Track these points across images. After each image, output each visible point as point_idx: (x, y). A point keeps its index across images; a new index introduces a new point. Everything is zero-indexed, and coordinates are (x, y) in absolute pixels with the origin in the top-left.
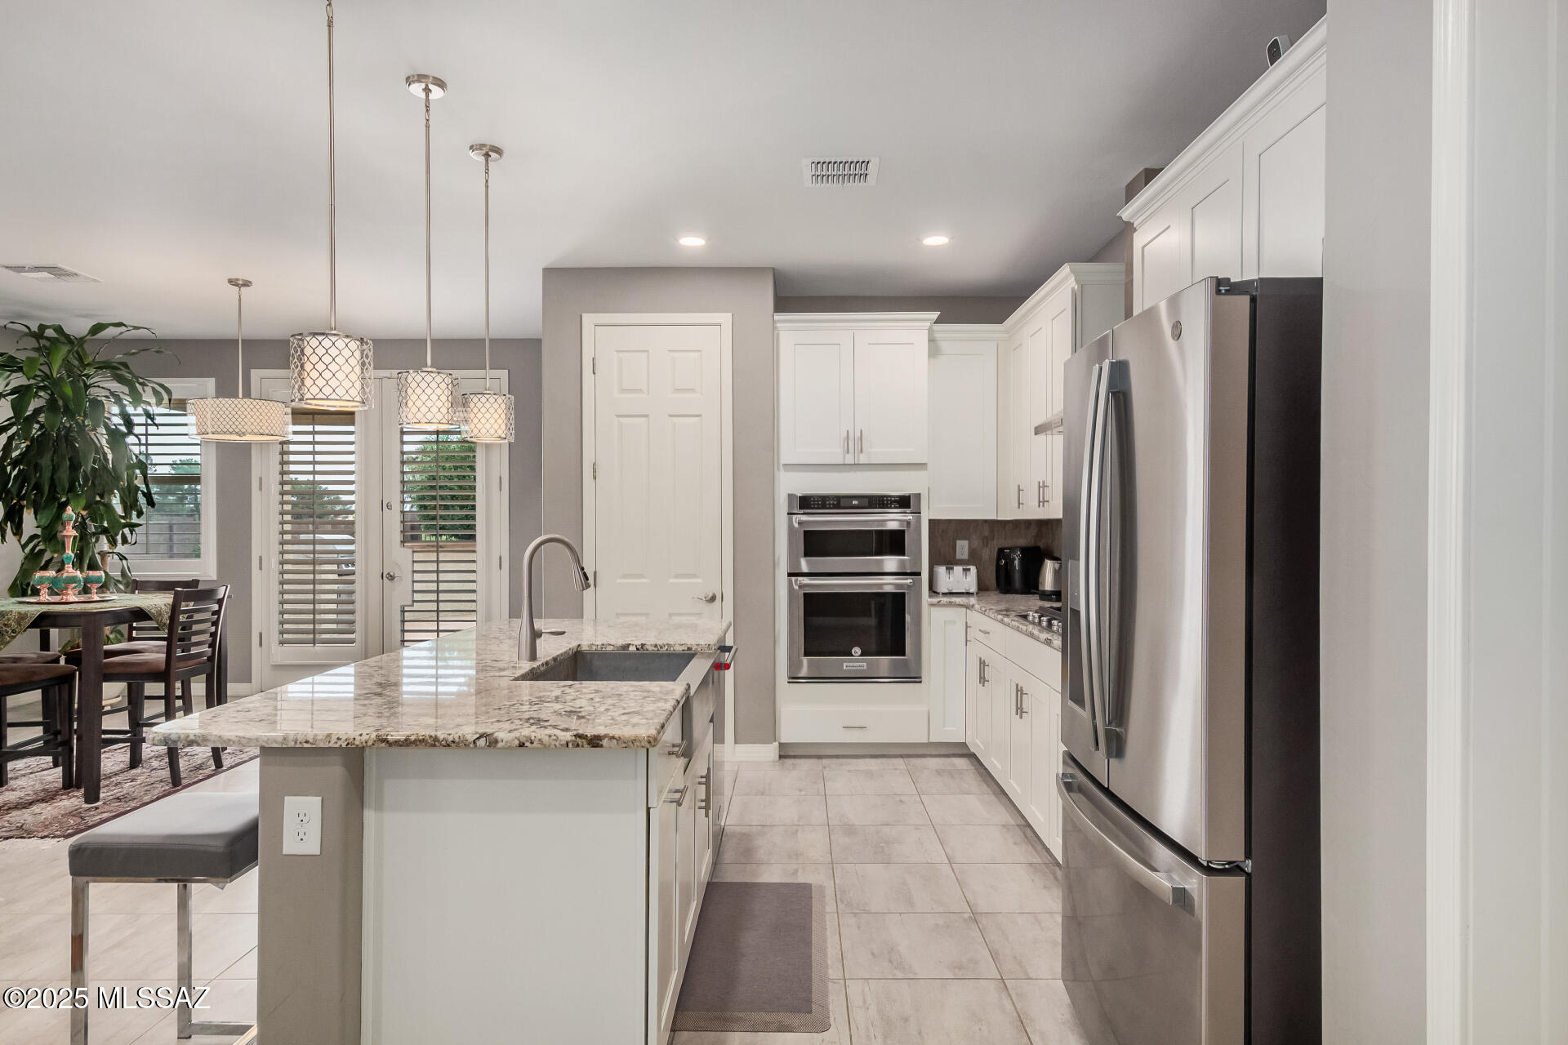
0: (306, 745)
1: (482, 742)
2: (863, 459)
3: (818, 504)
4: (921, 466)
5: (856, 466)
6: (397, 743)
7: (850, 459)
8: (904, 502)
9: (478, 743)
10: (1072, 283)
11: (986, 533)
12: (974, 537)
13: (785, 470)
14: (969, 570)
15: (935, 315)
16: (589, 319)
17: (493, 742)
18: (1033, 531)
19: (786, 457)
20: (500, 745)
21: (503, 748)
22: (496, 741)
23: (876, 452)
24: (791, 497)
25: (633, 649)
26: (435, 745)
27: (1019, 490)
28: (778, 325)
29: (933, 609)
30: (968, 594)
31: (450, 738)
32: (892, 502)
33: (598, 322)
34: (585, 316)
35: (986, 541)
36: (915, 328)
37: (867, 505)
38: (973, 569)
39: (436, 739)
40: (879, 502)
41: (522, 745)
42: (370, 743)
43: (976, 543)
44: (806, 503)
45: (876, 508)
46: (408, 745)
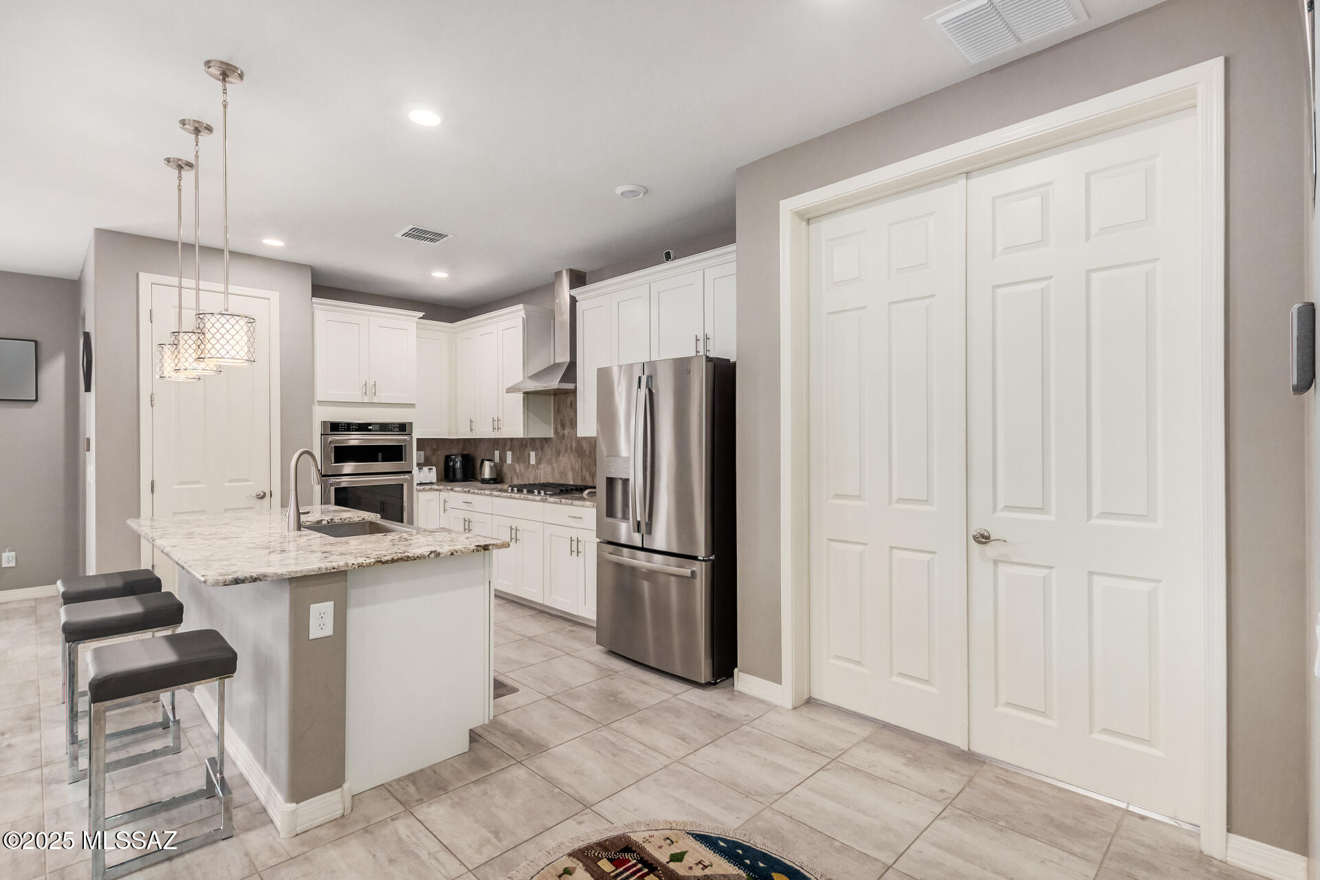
0: (333, 571)
1: (432, 555)
2: (375, 400)
3: (344, 428)
4: (412, 405)
5: (371, 404)
6: (387, 562)
7: (366, 400)
8: (403, 428)
9: (430, 556)
10: (522, 314)
11: (435, 447)
12: (427, 449)
13: (319, 405)
14: (432, 469)
15: (421, 314)
16: (145, 278)
17: (438, 555)
18: (461, 445)
19: (320, 396)
20: (441, 555)
21: (443, 557)
22: (439, 554)
23: (382, 397)
24: (324, 423)
25: (324, 522)
26: (408, 560)
27: (471, 422)
28: (314, 305)
29: (420, 493)
30: (431, 483)
31: (416, 556)
32: (395, 427)
33: (154, 282)
34: (141, 275)
35: (434, 451)
36: (409, 320)
37: (378, 429)
38: (434, 468)
39: (408, 557)
40: (384, 427)
41: (452, 554)
42: (372, 564)
43: (429, 453)
44: (335, 427)
45: (386, 431)
46: (393, 562)
